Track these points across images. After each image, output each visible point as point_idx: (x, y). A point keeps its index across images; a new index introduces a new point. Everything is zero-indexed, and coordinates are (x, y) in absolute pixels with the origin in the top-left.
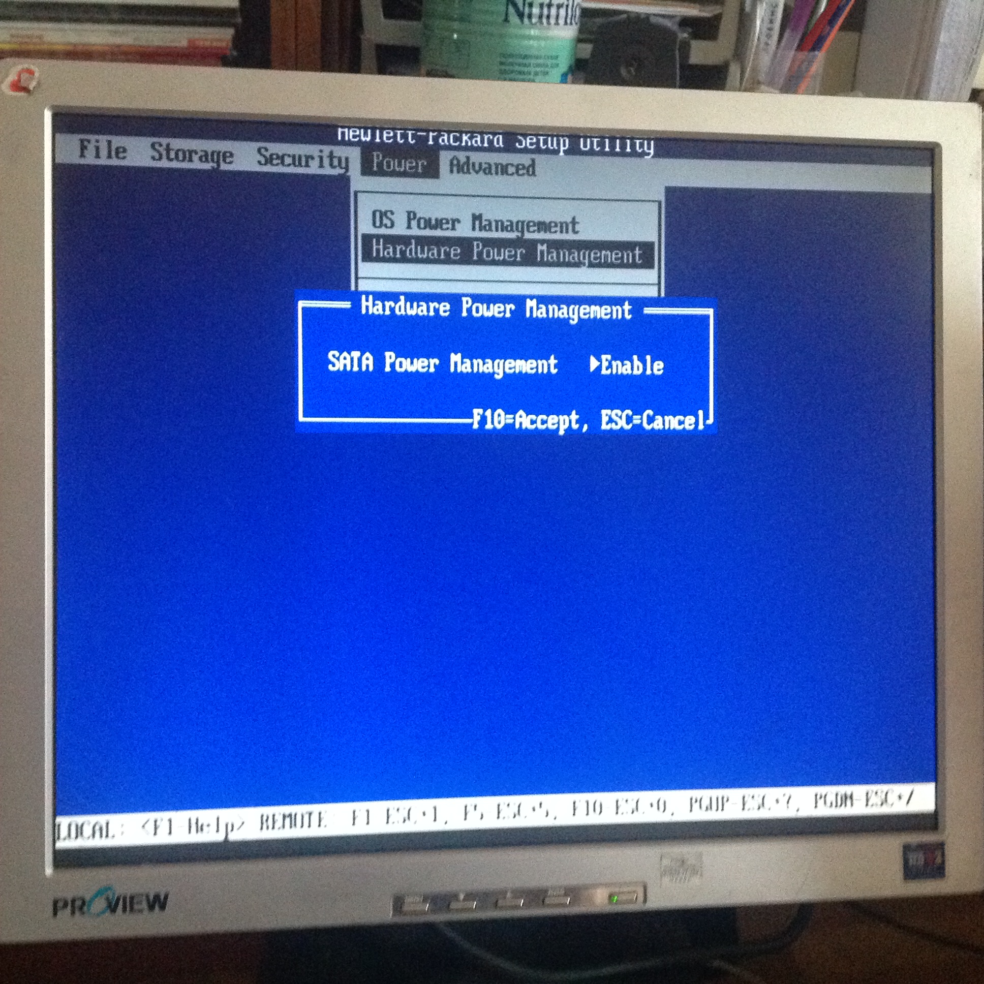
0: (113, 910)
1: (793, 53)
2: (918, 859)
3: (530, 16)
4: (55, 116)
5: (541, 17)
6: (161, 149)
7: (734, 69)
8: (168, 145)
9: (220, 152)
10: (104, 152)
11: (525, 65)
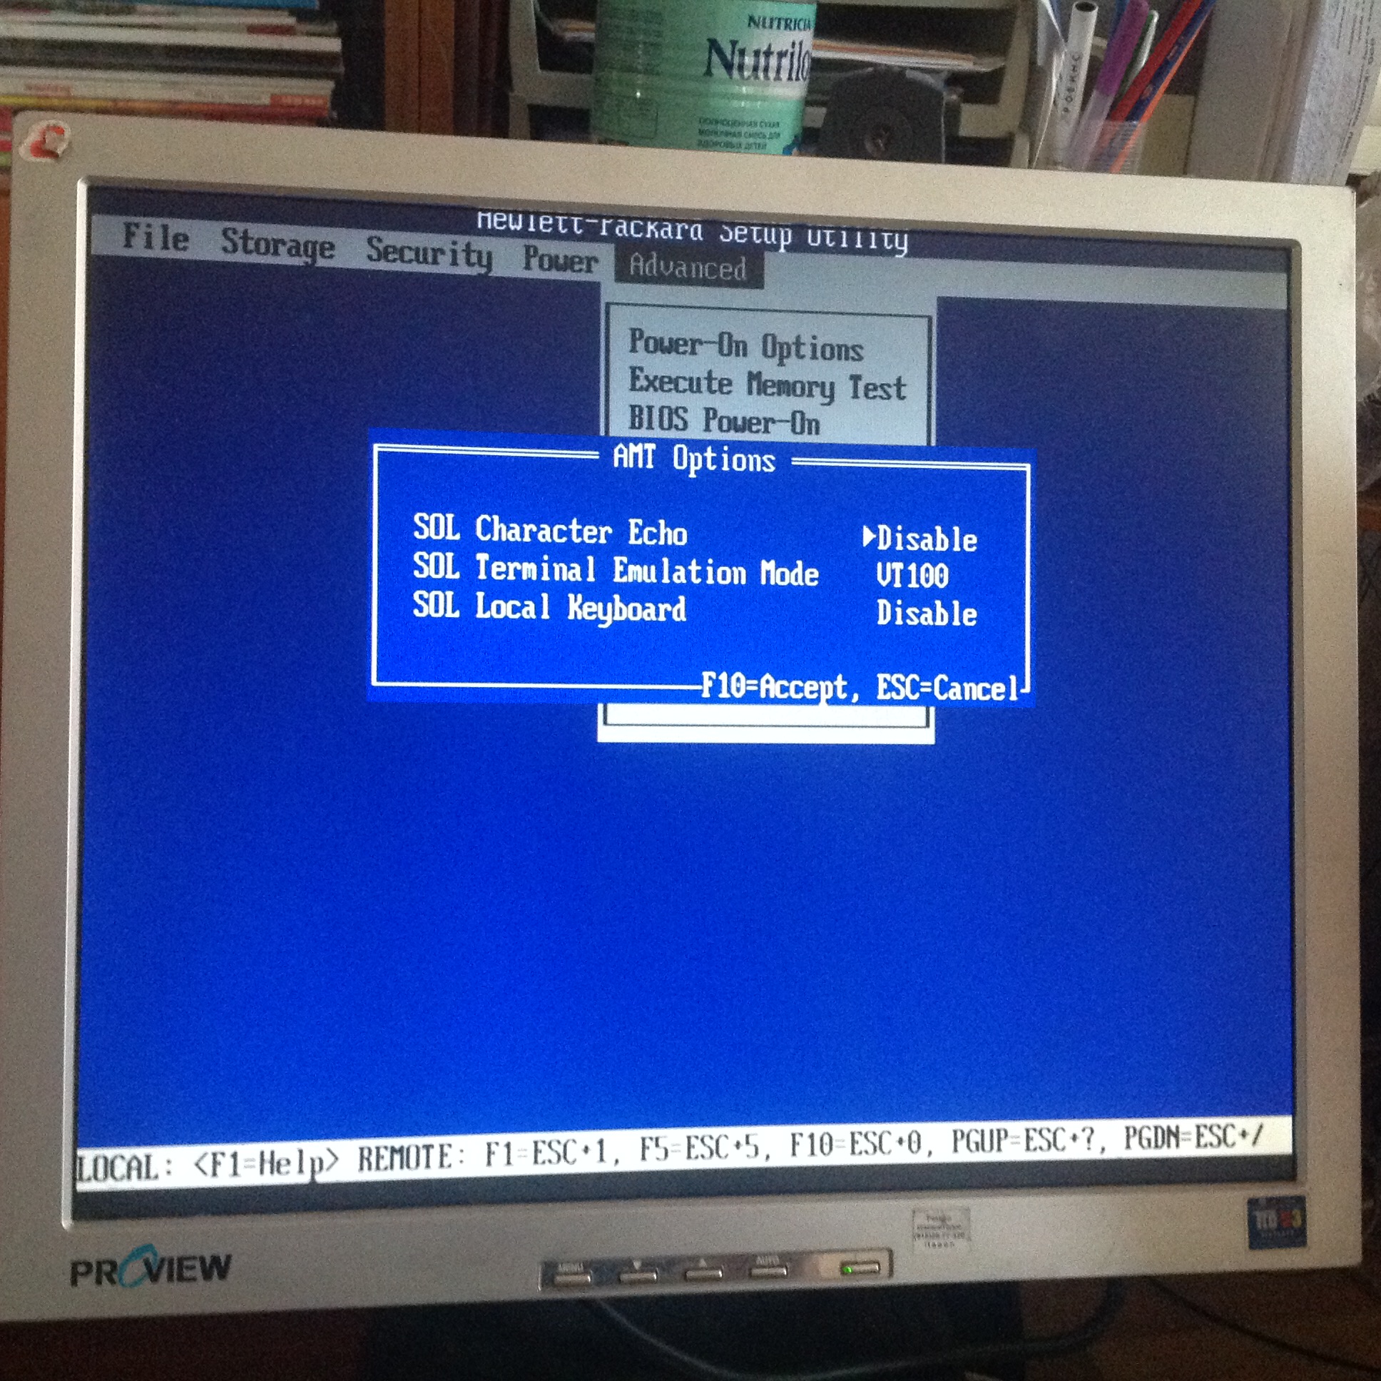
0: (154, 1277)
1: (1100, 123)
2: (1268, 1219)
3: (741, 67)
4: (91, 190)
5: (756, 69)
6: (236, 238)
7: (1021, 144)
8: (246, 232)
9: (316, 242)
10: (157, 240)
11: (734, 135)
